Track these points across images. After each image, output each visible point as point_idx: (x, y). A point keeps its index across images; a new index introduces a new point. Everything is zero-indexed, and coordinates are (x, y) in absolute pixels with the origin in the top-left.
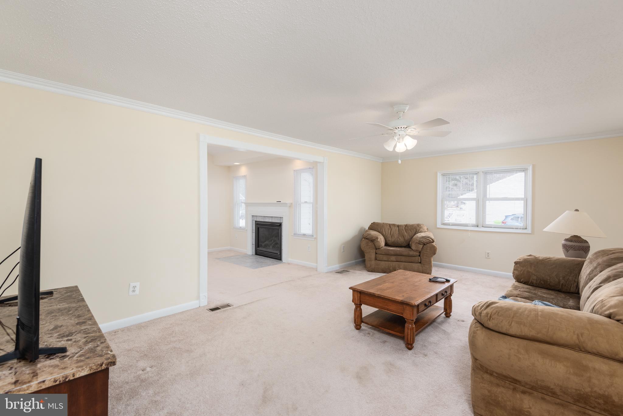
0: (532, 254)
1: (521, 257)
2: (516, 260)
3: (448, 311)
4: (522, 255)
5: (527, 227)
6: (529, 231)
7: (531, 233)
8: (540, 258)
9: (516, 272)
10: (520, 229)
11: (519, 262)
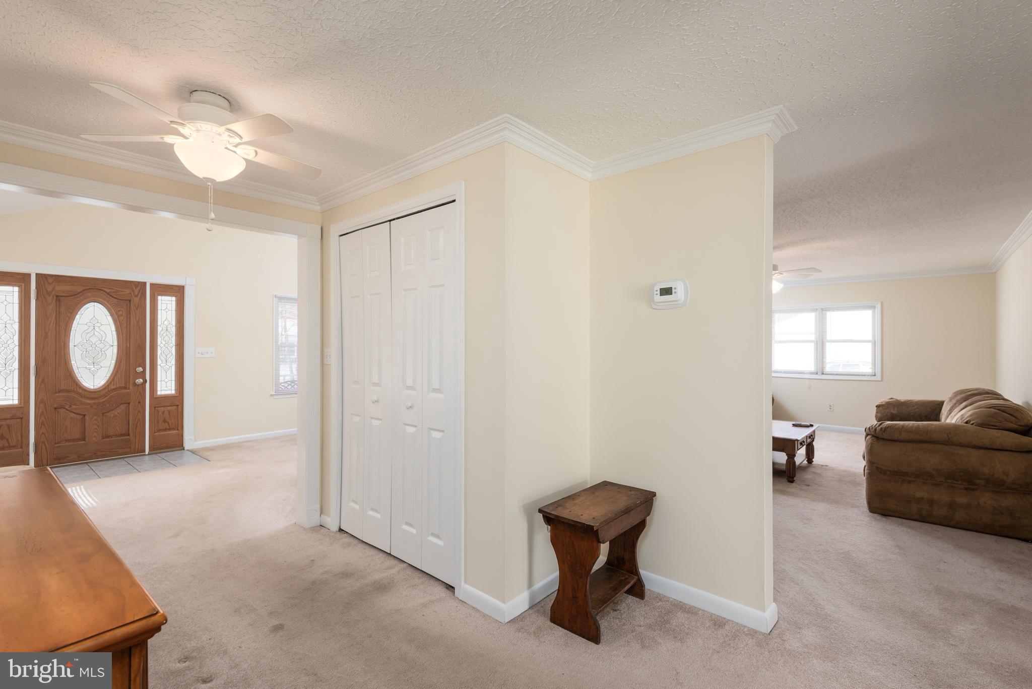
0: (894, 397)
1: (882, 400)
2: (878, 403)
3: (811, 457)
4: (884, 399)
5: (876, 374)
6: (878, 378)
7: (880, 380)
8: (902, 401)
9: (879, 415)
10: (868, 375)
11: (882, 405)
